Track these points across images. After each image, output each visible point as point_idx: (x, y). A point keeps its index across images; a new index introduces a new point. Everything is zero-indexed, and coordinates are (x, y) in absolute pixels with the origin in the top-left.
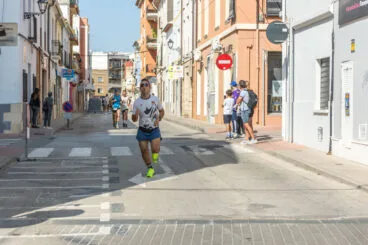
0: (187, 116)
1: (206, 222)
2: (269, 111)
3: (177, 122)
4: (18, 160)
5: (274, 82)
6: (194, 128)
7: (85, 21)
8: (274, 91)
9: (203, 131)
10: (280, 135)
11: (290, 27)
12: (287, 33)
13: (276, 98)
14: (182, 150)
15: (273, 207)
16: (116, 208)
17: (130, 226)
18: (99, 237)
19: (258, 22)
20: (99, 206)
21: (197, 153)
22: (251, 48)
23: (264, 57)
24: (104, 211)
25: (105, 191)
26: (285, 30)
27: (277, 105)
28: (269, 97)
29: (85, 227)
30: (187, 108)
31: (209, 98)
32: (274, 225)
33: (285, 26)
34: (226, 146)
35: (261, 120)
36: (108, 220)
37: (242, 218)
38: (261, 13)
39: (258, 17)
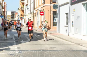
7: (5, 3)
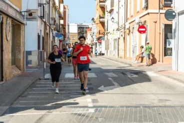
0: (121, 57)
1: (139, 107)
2: (165, 55)
3: (116, 61)
4: (40, 79)
5: (167, 40)
6: (126, 64)
7: (66, 7)
8: (168, 45)
9: (131, 65)
10: (171, 67)
11: (177, 12)
12: (175, 15)
13: (168, 48)
14: (122, 75)
15: (170, 100)
16: (94, 101)
17: (103, 109)
18: (90, 113)
19: (160, 9)
20: (86, 100)
21: (129, 76)
22: (156, 22)
23: (163, 27)
24: (89, 102)
25: (87, 93)
26: (174, 14)
27: (169, 52)
28: (165, 48)
29: (82, 109)
30: (122, 53)
31: (134, 48)
32: (171, 108)
33: (174, 12)
34: (144, 73)
35: (161, 60)
36: (92, 106)
37: (155, 105)
38: (161, 4)
39: (160, 6)
